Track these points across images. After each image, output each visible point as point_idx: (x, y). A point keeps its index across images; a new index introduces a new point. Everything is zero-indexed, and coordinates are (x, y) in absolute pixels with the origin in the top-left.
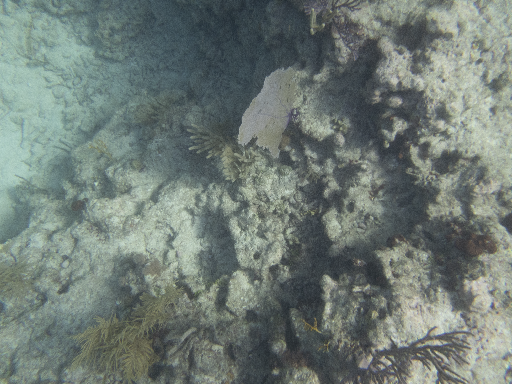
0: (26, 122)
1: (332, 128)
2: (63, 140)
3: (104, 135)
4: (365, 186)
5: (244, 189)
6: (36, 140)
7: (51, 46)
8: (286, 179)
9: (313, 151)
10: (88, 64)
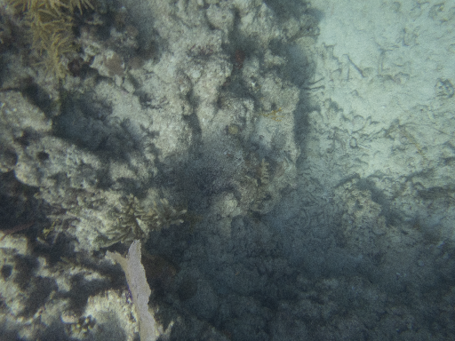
0: (360, 77)
1: (89, 317)
2: (321, 90)
3: (288, 125)
4: (12, 301)
5: (119, 196)
6: (340, 70)
7: (394, 150)
8: (91, 238)
9: (95, 281)
10: (357, 163)
